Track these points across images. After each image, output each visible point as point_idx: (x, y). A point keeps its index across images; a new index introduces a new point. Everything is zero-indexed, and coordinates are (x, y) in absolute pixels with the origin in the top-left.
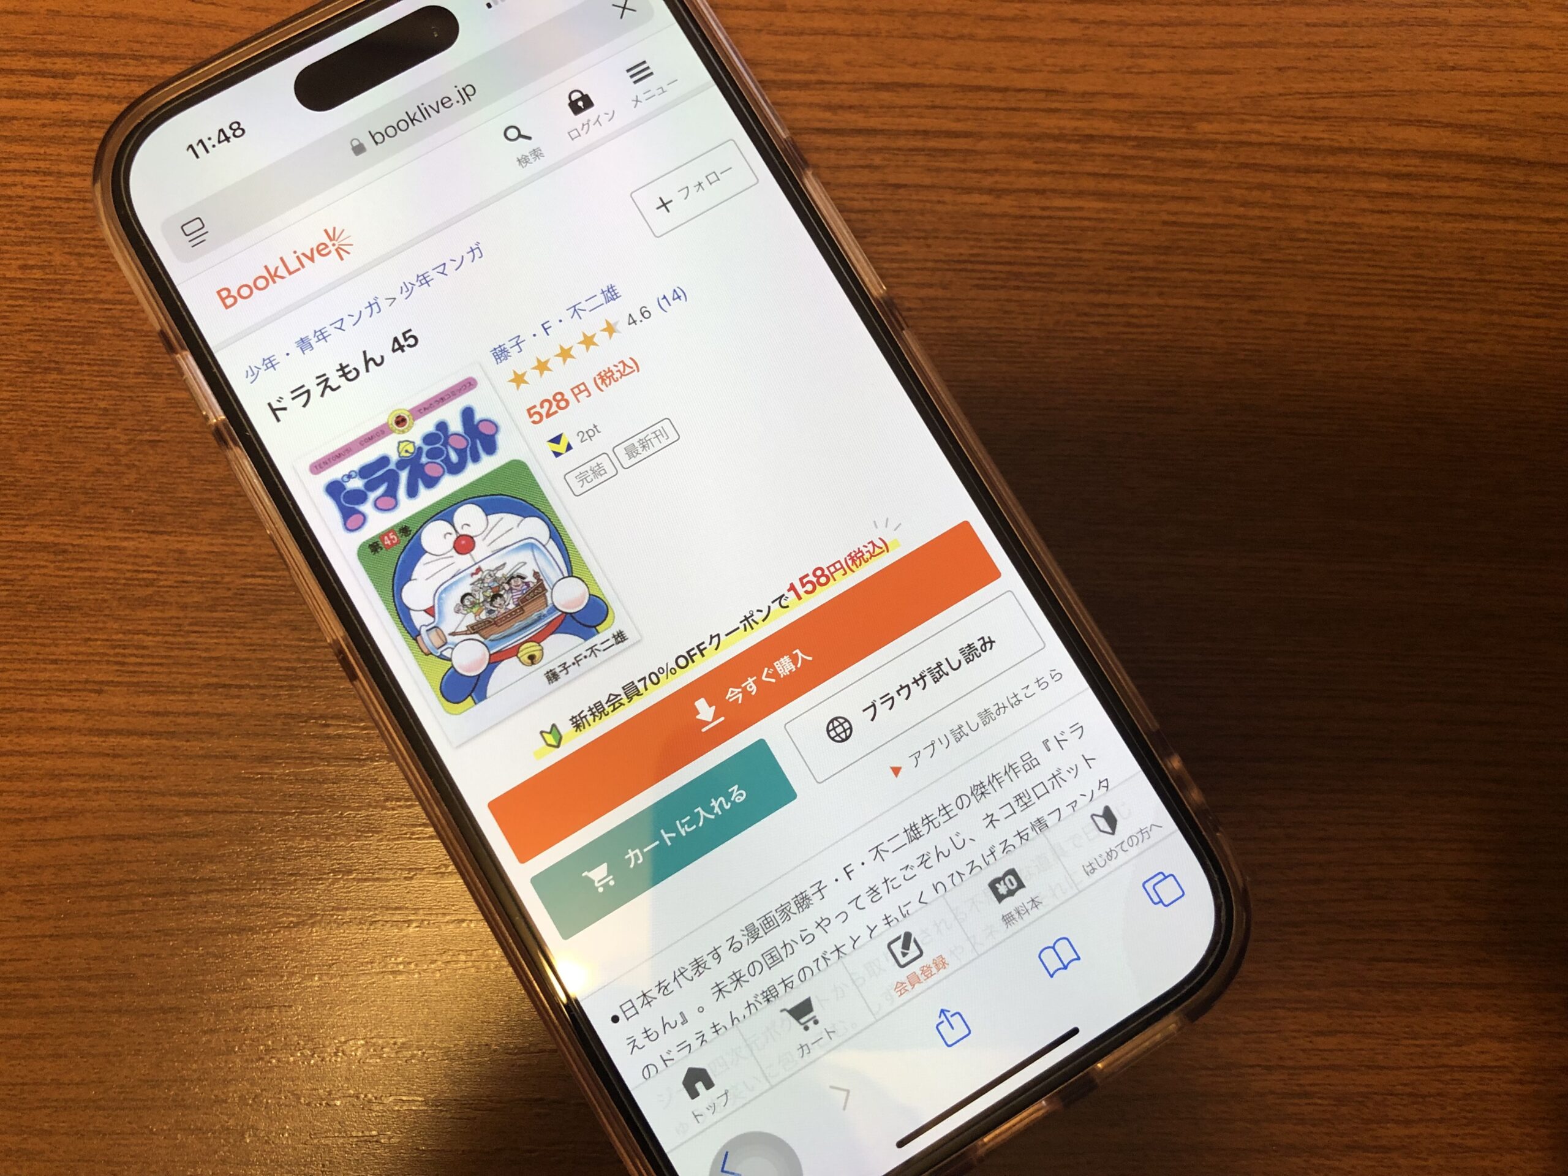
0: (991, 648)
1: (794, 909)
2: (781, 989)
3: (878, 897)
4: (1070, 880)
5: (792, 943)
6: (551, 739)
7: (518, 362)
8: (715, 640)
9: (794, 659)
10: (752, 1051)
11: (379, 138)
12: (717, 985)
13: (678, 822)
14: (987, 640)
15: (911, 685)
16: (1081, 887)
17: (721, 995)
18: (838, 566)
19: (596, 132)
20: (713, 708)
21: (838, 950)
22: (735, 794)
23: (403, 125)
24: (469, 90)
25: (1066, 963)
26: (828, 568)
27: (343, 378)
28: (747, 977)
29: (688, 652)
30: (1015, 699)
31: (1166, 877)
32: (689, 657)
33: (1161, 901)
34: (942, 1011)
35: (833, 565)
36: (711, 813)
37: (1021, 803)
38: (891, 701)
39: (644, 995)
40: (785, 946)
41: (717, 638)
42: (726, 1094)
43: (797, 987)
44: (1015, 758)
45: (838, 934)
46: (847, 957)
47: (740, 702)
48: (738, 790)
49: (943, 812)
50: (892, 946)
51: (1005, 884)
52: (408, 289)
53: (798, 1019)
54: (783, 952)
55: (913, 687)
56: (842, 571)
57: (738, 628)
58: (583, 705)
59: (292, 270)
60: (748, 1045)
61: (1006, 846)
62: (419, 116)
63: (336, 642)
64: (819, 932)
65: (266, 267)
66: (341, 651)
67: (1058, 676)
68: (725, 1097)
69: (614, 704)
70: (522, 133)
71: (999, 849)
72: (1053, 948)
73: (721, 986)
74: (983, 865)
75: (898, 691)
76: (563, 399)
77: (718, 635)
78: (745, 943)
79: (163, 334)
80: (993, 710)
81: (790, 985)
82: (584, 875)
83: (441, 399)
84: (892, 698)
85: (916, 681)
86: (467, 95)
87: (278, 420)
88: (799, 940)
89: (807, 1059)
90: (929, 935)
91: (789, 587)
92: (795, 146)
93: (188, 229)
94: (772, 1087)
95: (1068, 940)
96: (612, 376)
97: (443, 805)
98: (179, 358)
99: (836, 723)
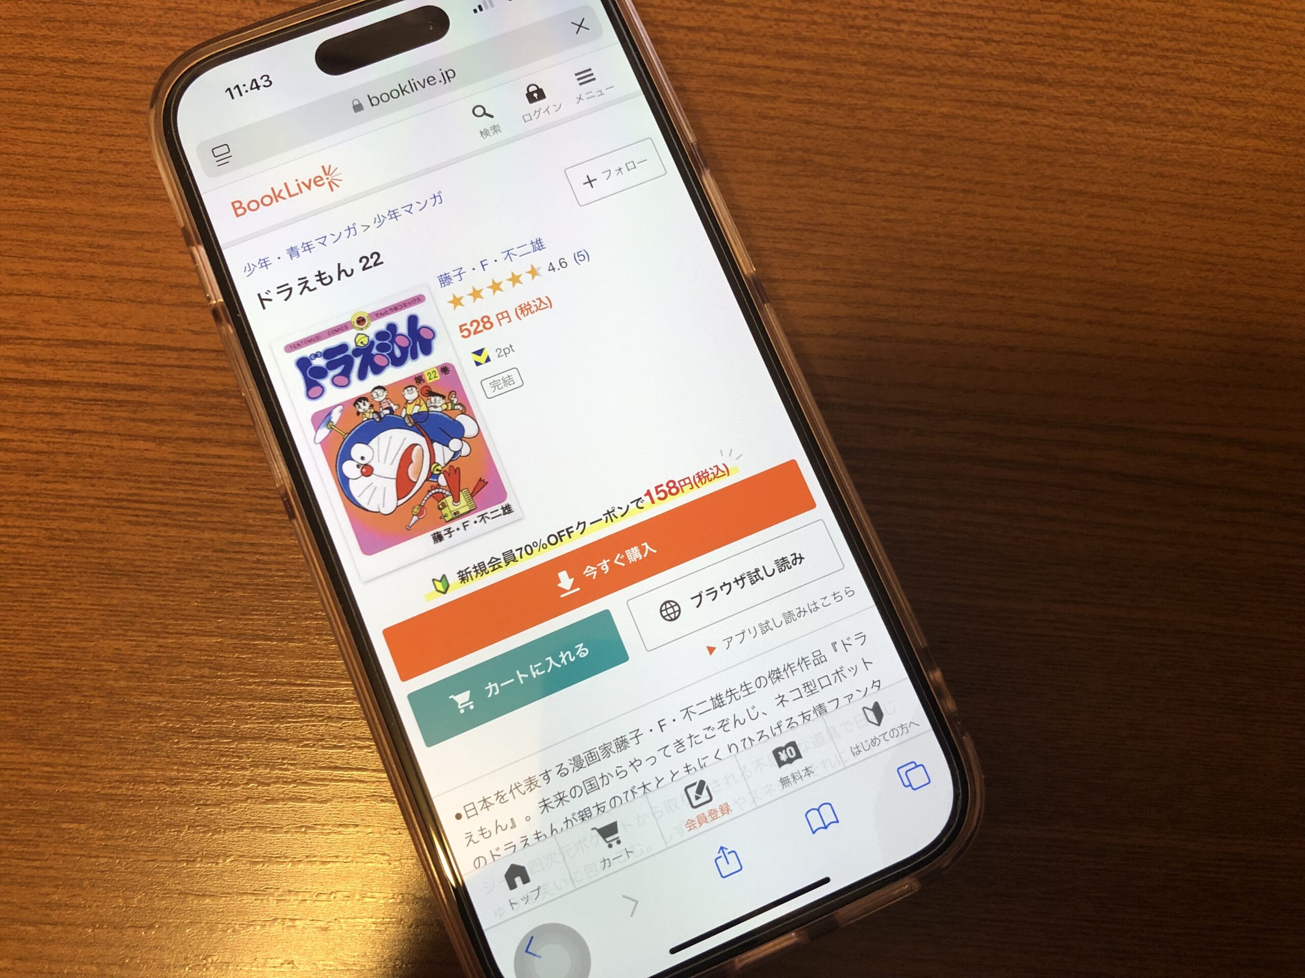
0: (800, 563)
1: (614, 748)
2: (594, 811)
3: (683, 749)
4: (839, 759)
5: (609, 776)
6: (440, 586)
7: (457, 288)
8: (582, 526)
9: (642, 550)
10: (564, 857)
11: (374, 101)
12: (544, 801)
13: (531, 666)
14: (798, 556)
15: (732, 584)
16: (847, 764)
17: (546, 810)
18: (687, 481)
19: (544, 119)
20: (572, 579)
21: (644, 786)
22: (579, 651)
23: (395, 94)
24: (451, 74)
25: (826, 824)
26: (679, 482)
27: (320, 282)
28: (569, 798)
29: (559, 533)
30: (814, 606)
31: (917, 766)
32: (559, 537)
33: (910, 785)
34: (722, 848)
35: (684, 480)
36: (559, 663)
37: (808, 690)
38: (714, 594)
39: (485, 800)
40: (603, 777)
41: (583, 525)
42: (538, 889)
43: (607, 812)
44: (807, 653)
45: (646, 774)
46: (651, 793)
47: (594, 578)
48: (583, 647)
49: (744, 688)
50: (688, 790)
51: (786, 753)
52: (380, 221)
53: (604, 837)
54: (600, 782)
55: (734, 585)
56: (690, 486)
57: (601, 519)
58: (470, 562)
59: (292, 193)
60: (562, 853)
61: (791, 723)
62: (408, 89)
63: (283, 486)
64: (631, 770)
65: (272, 189)
66: (286, 494)
67: (851, 593)
68: (537, 891)
69: (494, 565)
70: (487, 112)
71: (785, 725)
72: (818, 810)
73: (546, 802)
74: (771, 735)
75: (721, 587)
76: (488, 321)
77: (584, 523)
78: (571, 770)
79: (184, 230)
80: (796, 612)
81: (602, 809)
82: (450, 697)
83: (395, 308)
84: (716, 592)
85: (737, 581)
86: (449, 78)
87: (264, 308)
88: (614, 774)
89: (608, 871)
90: (719, 785)
91: (646, 492)
92: (699, 150)
93: (217, 152)
94: (577, 889)
95: (830, 805)
96: (530, 309)
97: (348, 626)
98: (194, 249)
99: (668, 606)
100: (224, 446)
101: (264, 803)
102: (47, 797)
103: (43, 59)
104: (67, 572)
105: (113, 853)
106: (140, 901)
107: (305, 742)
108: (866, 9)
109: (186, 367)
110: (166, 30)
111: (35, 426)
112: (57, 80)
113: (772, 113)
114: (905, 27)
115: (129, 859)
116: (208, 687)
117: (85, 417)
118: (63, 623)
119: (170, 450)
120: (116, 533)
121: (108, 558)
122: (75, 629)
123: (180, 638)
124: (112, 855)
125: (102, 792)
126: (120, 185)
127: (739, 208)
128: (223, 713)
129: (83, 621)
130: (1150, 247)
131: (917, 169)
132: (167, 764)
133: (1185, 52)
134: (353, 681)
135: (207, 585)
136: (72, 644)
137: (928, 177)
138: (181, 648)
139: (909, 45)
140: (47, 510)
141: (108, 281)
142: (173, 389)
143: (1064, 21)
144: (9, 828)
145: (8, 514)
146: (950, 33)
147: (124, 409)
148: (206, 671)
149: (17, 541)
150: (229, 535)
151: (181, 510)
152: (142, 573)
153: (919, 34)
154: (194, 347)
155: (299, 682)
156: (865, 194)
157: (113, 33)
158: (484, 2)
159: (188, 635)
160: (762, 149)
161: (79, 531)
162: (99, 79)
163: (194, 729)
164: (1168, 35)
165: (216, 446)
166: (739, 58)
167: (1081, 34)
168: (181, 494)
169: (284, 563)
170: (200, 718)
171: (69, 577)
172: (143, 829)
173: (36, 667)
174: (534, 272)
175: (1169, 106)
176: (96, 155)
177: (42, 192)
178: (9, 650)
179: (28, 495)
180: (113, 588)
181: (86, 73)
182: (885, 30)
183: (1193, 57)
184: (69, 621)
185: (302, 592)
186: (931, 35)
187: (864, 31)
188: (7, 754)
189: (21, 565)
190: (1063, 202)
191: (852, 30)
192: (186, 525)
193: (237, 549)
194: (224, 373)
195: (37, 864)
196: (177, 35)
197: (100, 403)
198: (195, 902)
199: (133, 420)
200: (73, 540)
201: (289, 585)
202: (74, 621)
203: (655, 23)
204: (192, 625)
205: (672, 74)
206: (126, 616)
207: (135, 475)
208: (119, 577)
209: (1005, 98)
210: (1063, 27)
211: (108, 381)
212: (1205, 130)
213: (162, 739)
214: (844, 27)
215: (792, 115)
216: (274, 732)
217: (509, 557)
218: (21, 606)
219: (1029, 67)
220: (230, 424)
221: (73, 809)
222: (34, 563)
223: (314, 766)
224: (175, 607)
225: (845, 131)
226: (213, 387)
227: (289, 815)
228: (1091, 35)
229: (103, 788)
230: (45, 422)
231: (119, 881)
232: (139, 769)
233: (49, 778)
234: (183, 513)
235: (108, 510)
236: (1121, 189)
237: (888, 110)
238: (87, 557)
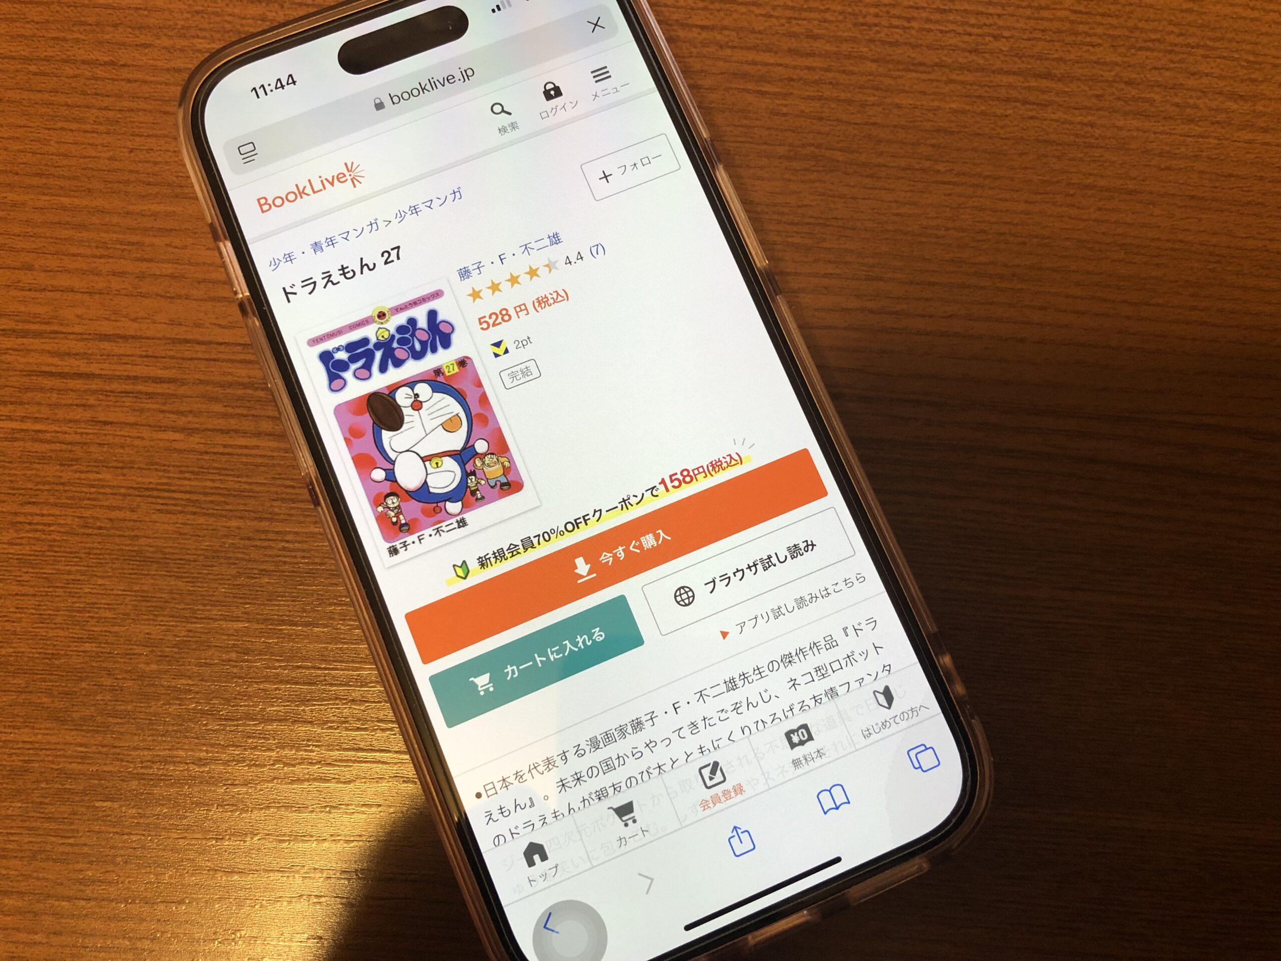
0: (812, 550)
1: (630, 730)
2: (611, 791)
3: (697, 730)
4: (850, 741)
5: (625, 757)
6: (460, 572)
7: (477, 281)
8: (598, 514)
9: (657, 537)
10: (581, 835)
11: (396, 99)
12: (562, 781)
13: (549, 650)
14: (810, 543)
15: (745, 570)
16: (858, 747)
17: (563, 789)
18: (701, 470)
19: (562, 116)
20: (589, 566)
22: (596, 635)
23: (415, 92)
24: (470, 72)
25: (838, 805)
26: (693, 470)
27: (343, 276)
28: (586, 778)
29: (575, 520)
30: (826, 592)
31: (927, 749)
32: (576, 524)
33: (920, 767)
34: (735, 828)
35: (697, 469)
36: (576, 647)
37: (819, 674)
38: (728, 580)
39: (504, 780)
40: (619, 758)
41: (599, 512)
43: (623, 792)
44: (819, 638)
45: (661, 755)
46: (666, 774)
47: (610, 564)
48: (599, 631)
49: (757, 672)
50: (702, 771)
51: (798, 735)
52: (401, 216)
53: (620, 816)
54: (616, 764)
55: (747, 571)
56: (703, 475)
57: (617, 507)
58: (489, 549)
59: (316, 190)
60: (579, 832)
61: (803, 706)
62: (428, 87)
63: (308, 474)
64: (646, 751)
65: (297, 186)
66: (312, 483)
67: (862, 579)
68: (555, 869)
69: (512, 552)
70: (505, 109)
71: (797, 708)
72: (830, 791)
73: (564, 782)
74: (783, 718)
75: (734, 573)
76: (507, 314)
77: (600, 510)
78: (588, 751)
79: (212, 226)
80: (808, 598)
81: (618, 789)
82: (471, 680)
83: (414, 303)
84: (729, 578)
85: (749, 567)
86: (467, 76)
87: (289, 301)
88: (630, 755)
89: (624, 849)
90: (733, 766)
91: (660, 481)
92: (713, 145)
93: (243, 150)
94: (593, 867)
95: (842, 786)
96: (547, 301)
97: (371, 610)
98: (221, 245)
99: (682, 591)
100: (250, 437)
101: (290, 783)
102: (81, 776)
103: (74, 62)
104: (100, 559)
105: (145, 831)
106: (171, 877)
107: (330, 725)
108: (877, 6)
109: (214, 360)
110: (192, 32)
111: (68, 417)
112: (88, 82)
113: (785, 110)
114: (915, 24)
115: (160, 836)
116: (235, 670)
117: (117, 409)
118: (97, 608)
119: (198, 440)
120: (146, 521)
121: (139, 545)
122: (109, 614)
123: (208, 624)
124: (144, 833)
125: (135, 772)
126: (149, 184)
127: (751, 202)
128: (250, 696)
129: (115, 607)
130: (1158, 239)
131: (927, 164)
132: (196, 745)
133: (1193, 47)
134: (377, 665)
135: (234, 572)
136: (105, 629)
137: (938, 172)
138: (209, 632)
139: (920, 42)
140: (81, 499)
141: (138, 277)
142: (201, 382)
143: (1073, 17)
144: (45, 806)
145: (43, 503)
146: (960, 30)
147: (154, 401)
148: (234, 655)
149: (52, 528)
150: (254, 523)
151: (210, 498)
152: (171, 559)
153: (929, 31)
154: (221, 340)
155: (324, 666)
156: (875, 189)
157: (142, 37)
158: (502, 2)
159: (216, 620)
160: (774, 145)
161: (111, 520)
162: (129, 81)
163: (222, 711)
164: (1176, 30)
165: (243, 437)
166: (751, 56)
167: (1090, 29)
168: (209, 484)
169: (309, 551)
170: (228, 701)
171: (102, 563)
172: (173, 807)
173: (71, 651)
174: (550, 266)
175: (1177, 100)
176: (127, 155)
177: (73, 191)
178: (45, 634)
179: (62, 484)
180: (144, 575)
181: (117, 75)
182: (897, 27)
183: (1201, 51)
184: (102, 606)
185: (326, 578)
186: (941, 31)
187: (875, 29)
188: (43, 734)
189: (56, 552)
190: (1072, 195)
191: (862, 28)
192: (213, 514)
193: (263, 537)
194: (250, 366)
195: (71, 841)
196: (204, 38)
197: (131, 395)
198: (224, 878)
199: (162, 412)
200: (105, 528)
201: (314, 571)
202: (106, 606)
203: (669, 22)
204: (220, 610)
205: (686, 72)
206: (157, 601)
207: (164, 465)
208: (149, 563)
209: (1014, 94)
210: (1072, 22)
211: (138, 374)
212: (1213, 123)
213: (190, 720)
214: (855, 25)
215: (803, 112)
216: (300, 714)
217: (528, 544)
218: (55, 592)
219: (1038, 62)
220: (257, 416)
221: (107, 788)
222: (68, 550)
223: (338, 747)
224: (203, 593)
225: (857, 127)
226: (240, 380)
227: (314, 795)
228: (1100, 30)
229: (135, 768)
230: (79, 414)
231: (150, 857)
232: (169, 750)
233: (84, 758)
234: (212, 502)
235: (139, 499)
236: (1129, 182)
237: (899, 107)
238: (119, 545)
